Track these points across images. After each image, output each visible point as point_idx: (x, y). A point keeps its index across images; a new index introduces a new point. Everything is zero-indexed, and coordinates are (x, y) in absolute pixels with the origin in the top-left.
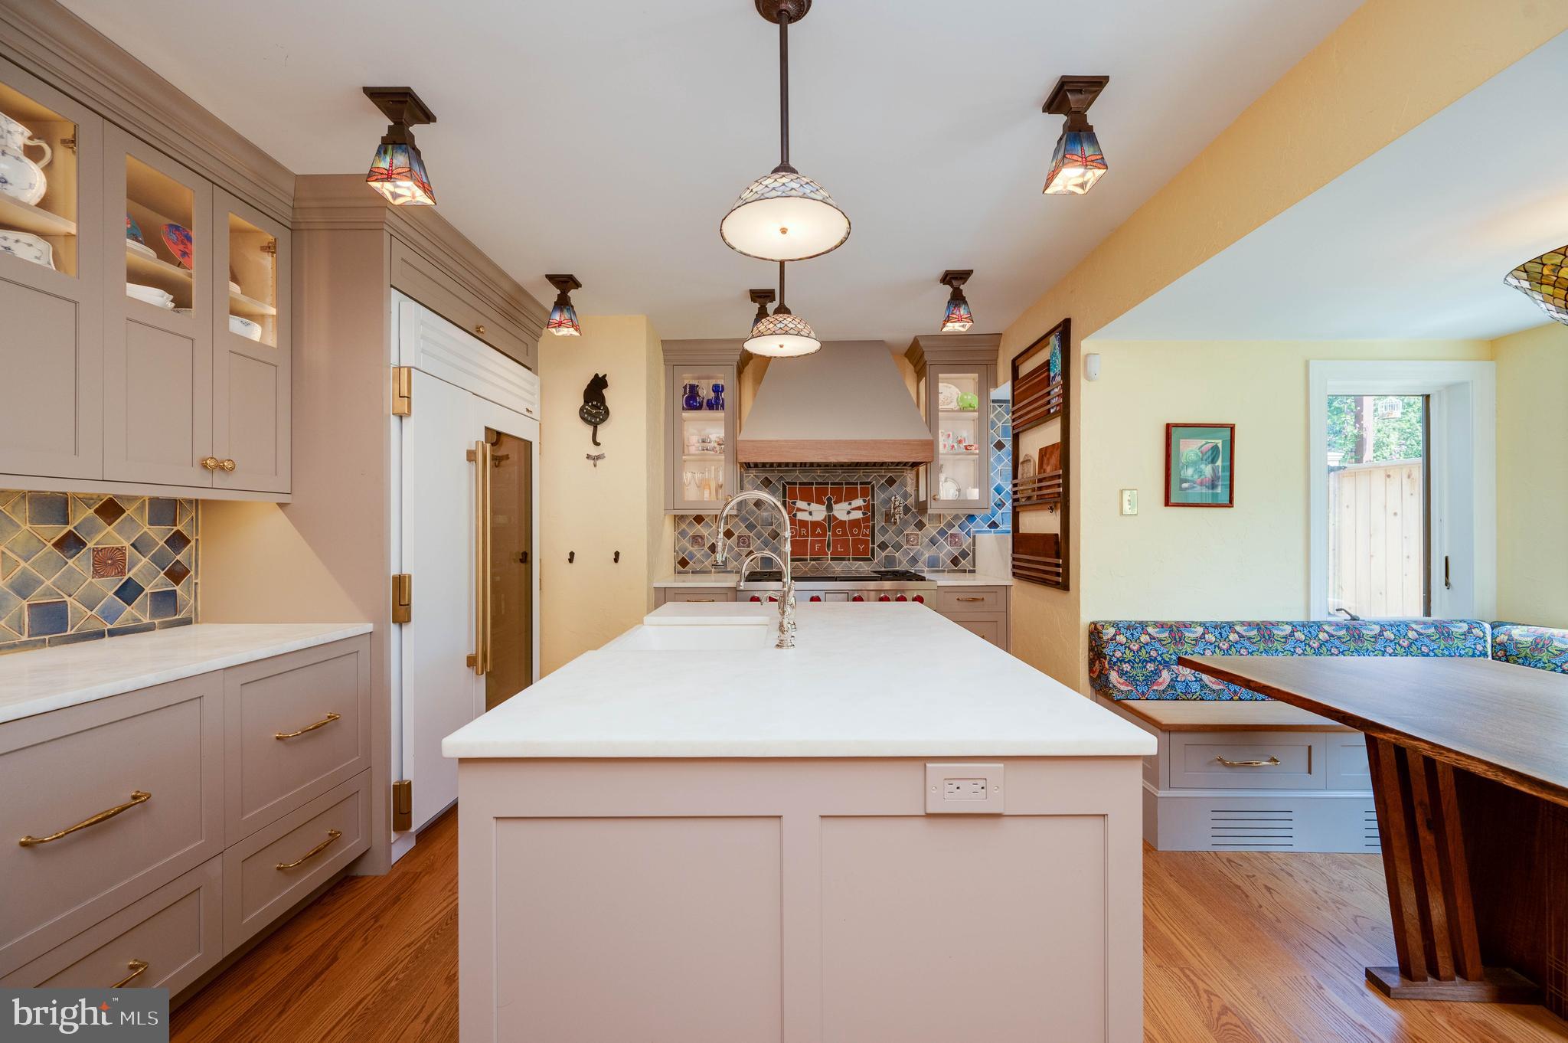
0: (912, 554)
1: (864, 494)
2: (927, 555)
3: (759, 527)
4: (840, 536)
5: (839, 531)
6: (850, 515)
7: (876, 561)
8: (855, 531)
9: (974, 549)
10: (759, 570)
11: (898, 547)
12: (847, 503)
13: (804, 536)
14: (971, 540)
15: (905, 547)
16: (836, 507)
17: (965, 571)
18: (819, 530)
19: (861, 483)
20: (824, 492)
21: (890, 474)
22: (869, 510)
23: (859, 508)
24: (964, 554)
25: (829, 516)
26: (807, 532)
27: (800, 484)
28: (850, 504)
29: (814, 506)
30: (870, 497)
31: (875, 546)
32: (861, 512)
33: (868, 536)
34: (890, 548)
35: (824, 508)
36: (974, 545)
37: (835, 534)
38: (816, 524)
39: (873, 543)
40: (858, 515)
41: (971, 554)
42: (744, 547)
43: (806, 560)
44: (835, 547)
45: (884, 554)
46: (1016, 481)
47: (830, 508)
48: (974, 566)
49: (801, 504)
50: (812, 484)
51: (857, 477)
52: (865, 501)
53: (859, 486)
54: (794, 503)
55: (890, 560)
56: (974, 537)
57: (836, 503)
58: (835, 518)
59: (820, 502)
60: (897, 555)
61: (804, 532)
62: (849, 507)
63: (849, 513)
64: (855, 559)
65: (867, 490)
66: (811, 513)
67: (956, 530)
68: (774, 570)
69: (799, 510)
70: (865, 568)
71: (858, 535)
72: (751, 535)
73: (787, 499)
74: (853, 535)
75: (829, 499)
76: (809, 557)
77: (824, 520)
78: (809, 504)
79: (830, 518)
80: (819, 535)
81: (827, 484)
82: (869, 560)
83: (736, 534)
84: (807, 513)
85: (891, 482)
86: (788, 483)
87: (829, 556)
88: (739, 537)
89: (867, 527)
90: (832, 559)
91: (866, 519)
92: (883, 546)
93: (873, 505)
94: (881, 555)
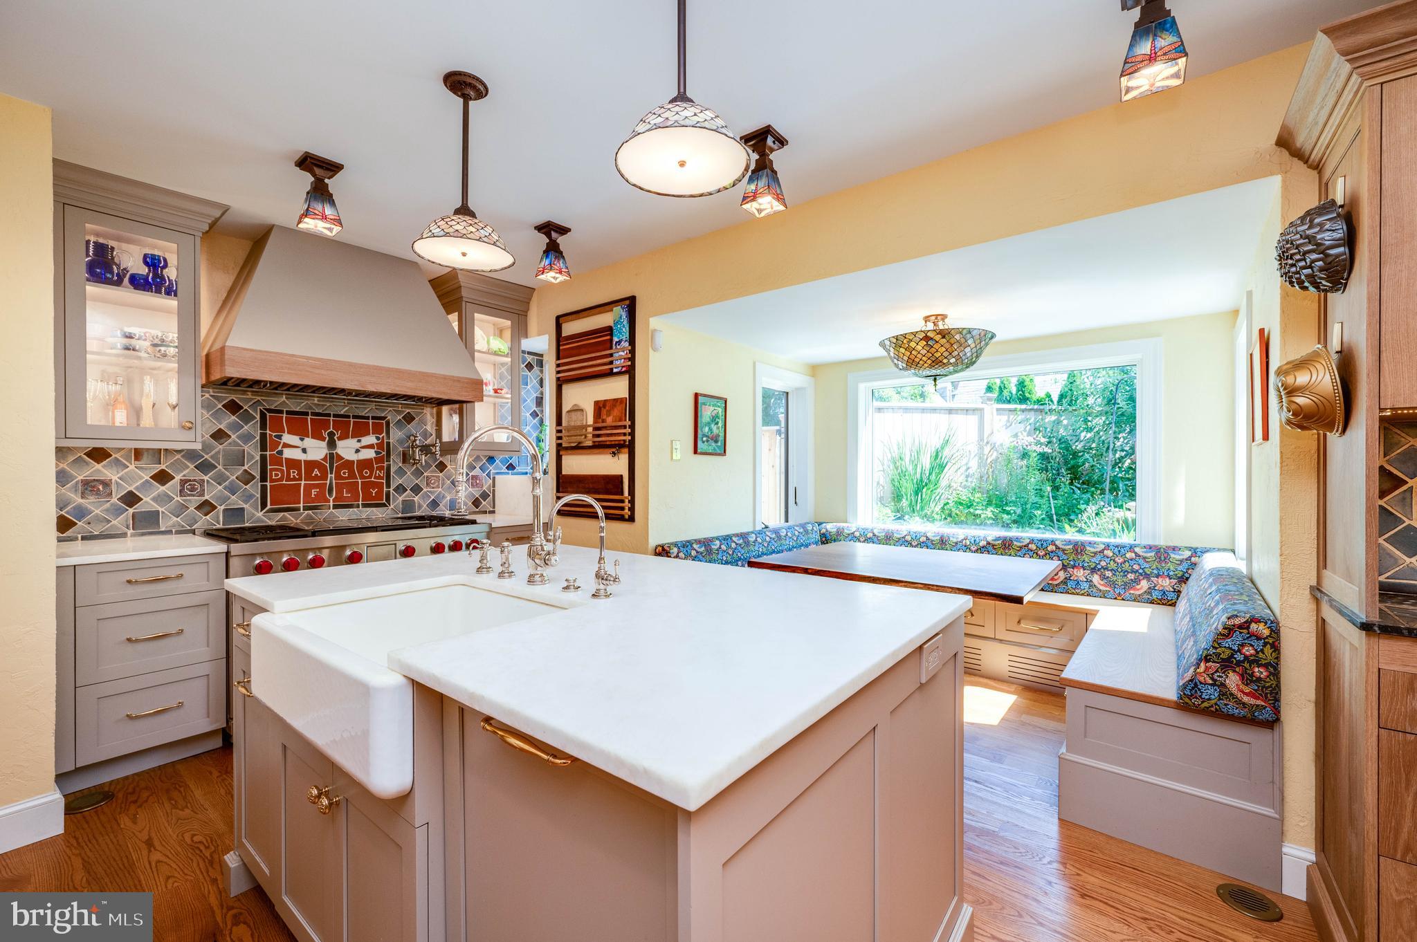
0: (433, 497)
1: (378, 430)
2: (448, 498)
3: (220, 467)
4: (346, 478)
5: (345, 473)
6: (359, 453)
7: (392, 506)
8: (366, 473)
9: (494, 490)
10: (220, 526)
11: (417, 489)
12: (356, 440)
13: (294, 479)
14: (491, 481)
15: (425, 490)
16: (340, 444)
17: (485, 512)
18: (316, 472)
19: (373, 418)
20: (325, 425)
21: (408, 411)
22: (384, 450)
23: (370, 446)
24: (485, 496)
25: (331, 455)
26: (299, 474)
27: (288, 412)
28: (359, 441)
29: (309, 442)
30: (384, 434)
31: (391, 490)
32: (374, 450)
33: (382, 478)
34: (409, 491)
35: (324, 444)
36: (494, 486)
37: (338, 477)
38: (311, 465)
39: (388, 486)
40: (370, 454)
41: (491, 495)
42: (194, 496)
43: (298, 509)
44: (339, 492)
45: (401, 499)
46: (559, 428)
47: (332, 444)
48: (494, 507)
49: (287, 438)
50: (307, 414)
51: (367, 410)
52: (378, 438)
53: (371, 421)
54: (280, 437)
55: (408, 505)
56: (494, 478)
57: (340, 439)
58: (339, 457)
59: (317, 436)
60: (416, 499)
61: (293, 473)
62: (358, 445)
63: (357, 451)
64: (365, 506)
65: (381, 425)
66: (304, 451)
67: (477, 472)
68: (247, 525)
69: (286, 445)
70: (378, 515)
71: (370, 477)
72: (206, 478)
73: (268, 432)
74: (362, 477)
75: (331, 435)
76: (301, 505)
77: (325, 459)
78: (302, 440)
79: (332, 457)
80: (316, 478)
81: (329, 415)
82: (384, 505)
83: (178, 478)
84: (299, 451)
85: (409, 419)
86: (270, 411)
87: (331, 504)
88: (183, 482)
89: (380, 468)
90: (335, 507)
91: (379, 460)
92: (401, 489)
93: (388, 444)
94: (398, 500)
